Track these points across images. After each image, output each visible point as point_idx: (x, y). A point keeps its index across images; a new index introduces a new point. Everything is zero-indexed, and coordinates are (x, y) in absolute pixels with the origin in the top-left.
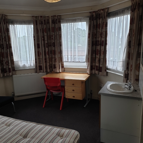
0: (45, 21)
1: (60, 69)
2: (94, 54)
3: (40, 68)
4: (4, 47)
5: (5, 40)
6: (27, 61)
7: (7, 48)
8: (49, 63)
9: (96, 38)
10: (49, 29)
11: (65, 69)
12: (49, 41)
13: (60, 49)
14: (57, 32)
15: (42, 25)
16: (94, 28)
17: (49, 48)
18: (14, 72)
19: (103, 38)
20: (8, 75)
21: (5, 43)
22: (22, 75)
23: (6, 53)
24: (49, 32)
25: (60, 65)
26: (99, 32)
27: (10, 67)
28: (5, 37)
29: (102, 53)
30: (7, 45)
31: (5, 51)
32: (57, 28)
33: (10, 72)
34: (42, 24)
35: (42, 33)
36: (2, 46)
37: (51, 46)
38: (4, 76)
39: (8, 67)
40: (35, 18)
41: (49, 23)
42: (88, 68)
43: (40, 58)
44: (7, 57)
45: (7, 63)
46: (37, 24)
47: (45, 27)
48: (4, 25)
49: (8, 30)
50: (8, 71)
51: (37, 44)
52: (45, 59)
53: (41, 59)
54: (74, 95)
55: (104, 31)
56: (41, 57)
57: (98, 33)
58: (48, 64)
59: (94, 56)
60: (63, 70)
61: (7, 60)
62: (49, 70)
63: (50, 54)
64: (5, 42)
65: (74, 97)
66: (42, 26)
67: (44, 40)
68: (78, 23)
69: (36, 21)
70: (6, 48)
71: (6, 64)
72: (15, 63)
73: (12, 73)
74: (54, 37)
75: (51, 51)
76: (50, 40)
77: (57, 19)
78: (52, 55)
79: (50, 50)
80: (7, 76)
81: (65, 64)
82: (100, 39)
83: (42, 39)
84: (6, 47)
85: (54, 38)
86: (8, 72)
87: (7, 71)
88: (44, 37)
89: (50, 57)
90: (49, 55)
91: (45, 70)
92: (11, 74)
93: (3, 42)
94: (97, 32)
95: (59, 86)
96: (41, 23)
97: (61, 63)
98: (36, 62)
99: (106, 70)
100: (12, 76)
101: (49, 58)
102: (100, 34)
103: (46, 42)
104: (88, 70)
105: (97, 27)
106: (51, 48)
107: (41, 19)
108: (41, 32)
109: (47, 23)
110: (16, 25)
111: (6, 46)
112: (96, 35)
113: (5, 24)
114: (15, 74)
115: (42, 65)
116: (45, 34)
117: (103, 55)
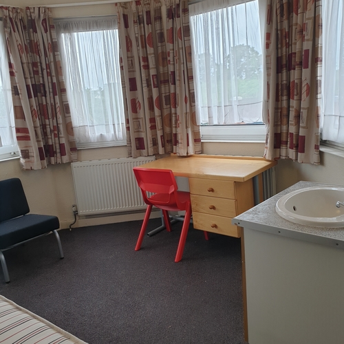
0: (148, 13)
1: (188, 145)
2: (285, 98)
3: (140, 144)
4: (47, 89)
5: (49, 74)
6: (107, 125)
7: (55, 94)
8: (163, 129)
9: (288, 45)
10: (162, 35)
11: (205, 145)
12: (161, 68)
13: (189, 90)
14: (180, 40)
15: (142, 25)
16: (282, 16)
17: (163, 89)
18: (74, 155)
19: (308, 40)
20: (59, 161)
21: (50, 81)
22: (95, 162)
23: (52, 105)
24: (159, 44)
25: (188, 134)
26: (297, 24)
27: (63, 141)
28: (48, 66)
29: (304, 89)
30: (53, 84)
31: (49, 102)
32: (178, 28)
33: (63, 153)
34: (140, 24)
35: (143, 47)
36: (42, 88)
37: (166, 82)
38: (49, 163)
39: (57, 142)
40: (121, 9)
41: (160, 18)
42: (267, 142)
43: (137, 118)
44: (55, 115)
45: (56, 132)
46: (126, 26)
47: (148, 29)
48: (44, 35)
49: (55, 47)
50: (58, 151)
51: (130, 79)
52: (153, 120)
53: (141, 120)
54: (214, 223)
55: (309, 19)
56: (141, 114)
57: (294, 27)
58: (159, 133)
59: (285, 104)
60: (199, 148)
61: (55, 124)
62: (161, 151)
63: (165, 106)
64: (49, 77)
65: (215, 226)
66: (140, 28)
67: (147, 67)
68: (234, 7)
69: (125, 17)
70: (51, 94)
71: (53, 134)
72: (76, 131)
73: (70, 158)
74: (174, 56)
75: (168, 98)
76: (163, 66)
77: (178, 5)
78: (170, 108)
79: (164, 95)
80: (57, 165)
81: (203, 131)
82: (298, 46)
83: (142, 64)
84: (51, 90)
85: (171, 60)
86: (59, 155)
87: (56, 152)
88: (146, 59)
89: (166, 112)
90: (161, 108)
91: (151, 150)
92: (65, 159)
93: (43, 78)
94: (290, 26)
95: (173, 193)
96: (139, 21)
97: (192, 128)
98: (128, 128)
99: (317, 147)
100: (69, 164)
101: (162, 115)
102: (298, 29)
103: (153, 72)
104: (267, 148)
105: (290, 12)
106: (167, 88)
107: (137, 9)
108: (138, 46)
109: (155, 19)
110: (75, 33)
111: (51, 87)
112: (288, 35)
113: (46, 31)
114: (77, 160)
115: (143, 135)
116: (150, 50)
117: (307, 99)
